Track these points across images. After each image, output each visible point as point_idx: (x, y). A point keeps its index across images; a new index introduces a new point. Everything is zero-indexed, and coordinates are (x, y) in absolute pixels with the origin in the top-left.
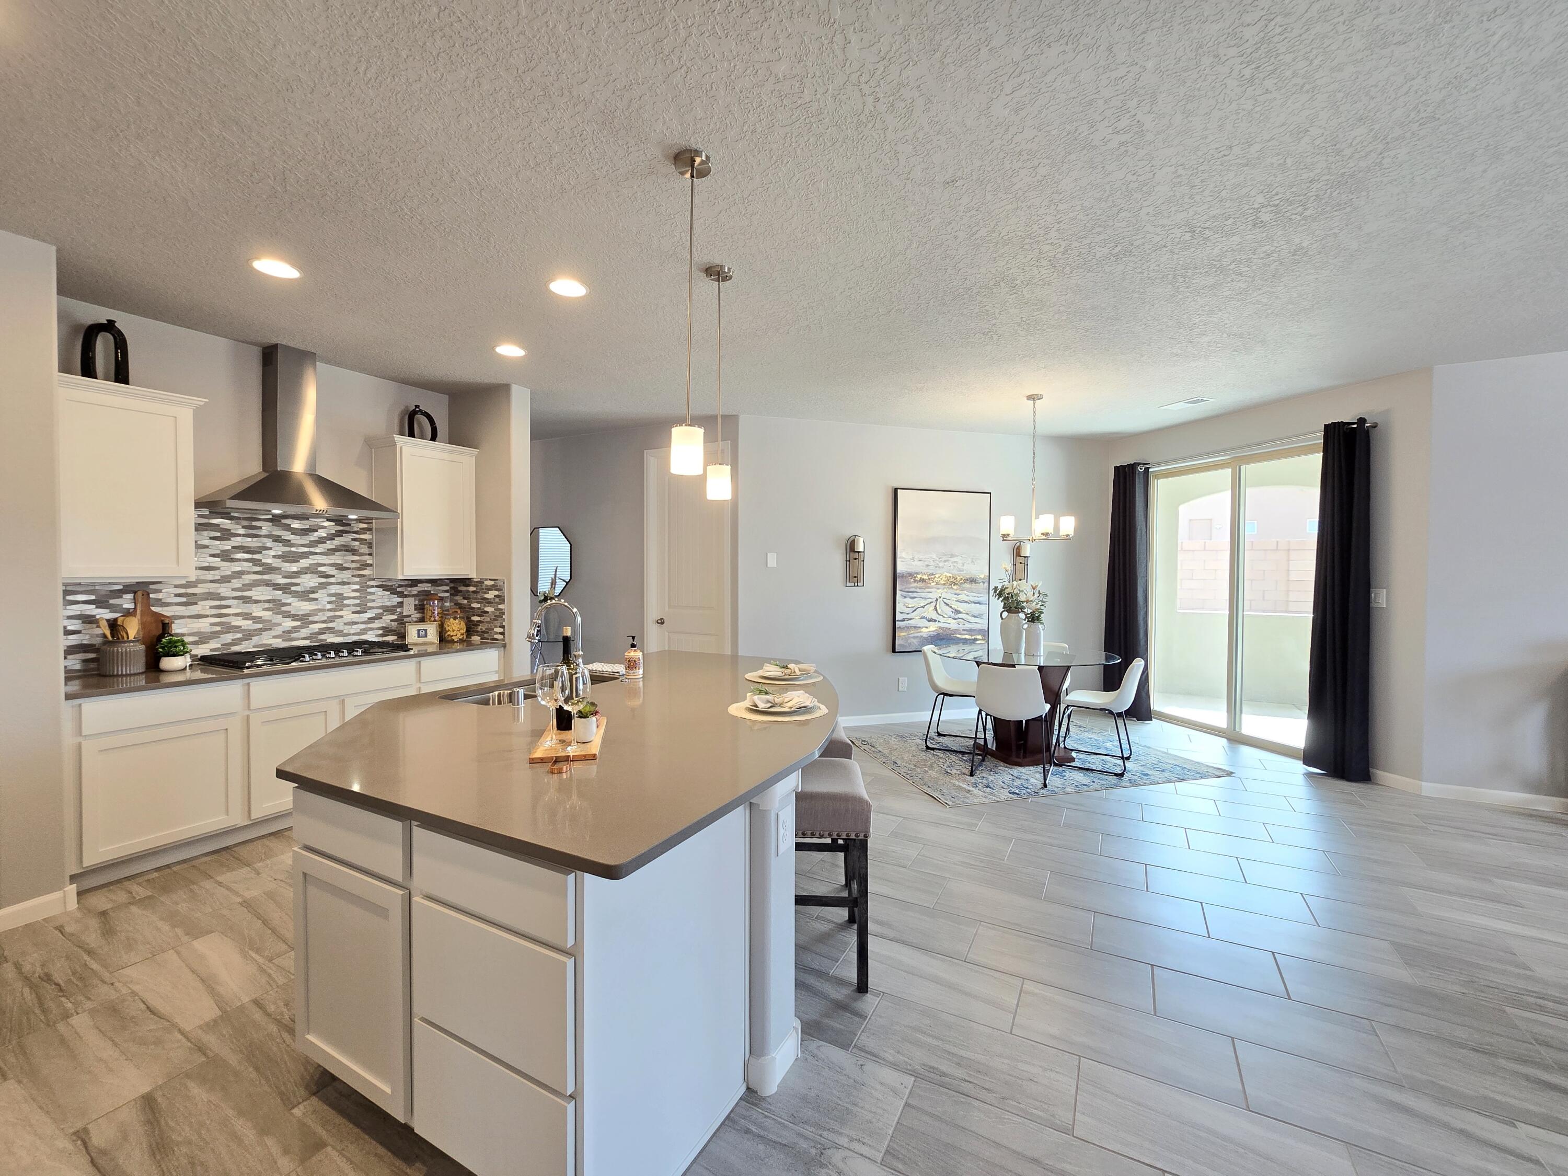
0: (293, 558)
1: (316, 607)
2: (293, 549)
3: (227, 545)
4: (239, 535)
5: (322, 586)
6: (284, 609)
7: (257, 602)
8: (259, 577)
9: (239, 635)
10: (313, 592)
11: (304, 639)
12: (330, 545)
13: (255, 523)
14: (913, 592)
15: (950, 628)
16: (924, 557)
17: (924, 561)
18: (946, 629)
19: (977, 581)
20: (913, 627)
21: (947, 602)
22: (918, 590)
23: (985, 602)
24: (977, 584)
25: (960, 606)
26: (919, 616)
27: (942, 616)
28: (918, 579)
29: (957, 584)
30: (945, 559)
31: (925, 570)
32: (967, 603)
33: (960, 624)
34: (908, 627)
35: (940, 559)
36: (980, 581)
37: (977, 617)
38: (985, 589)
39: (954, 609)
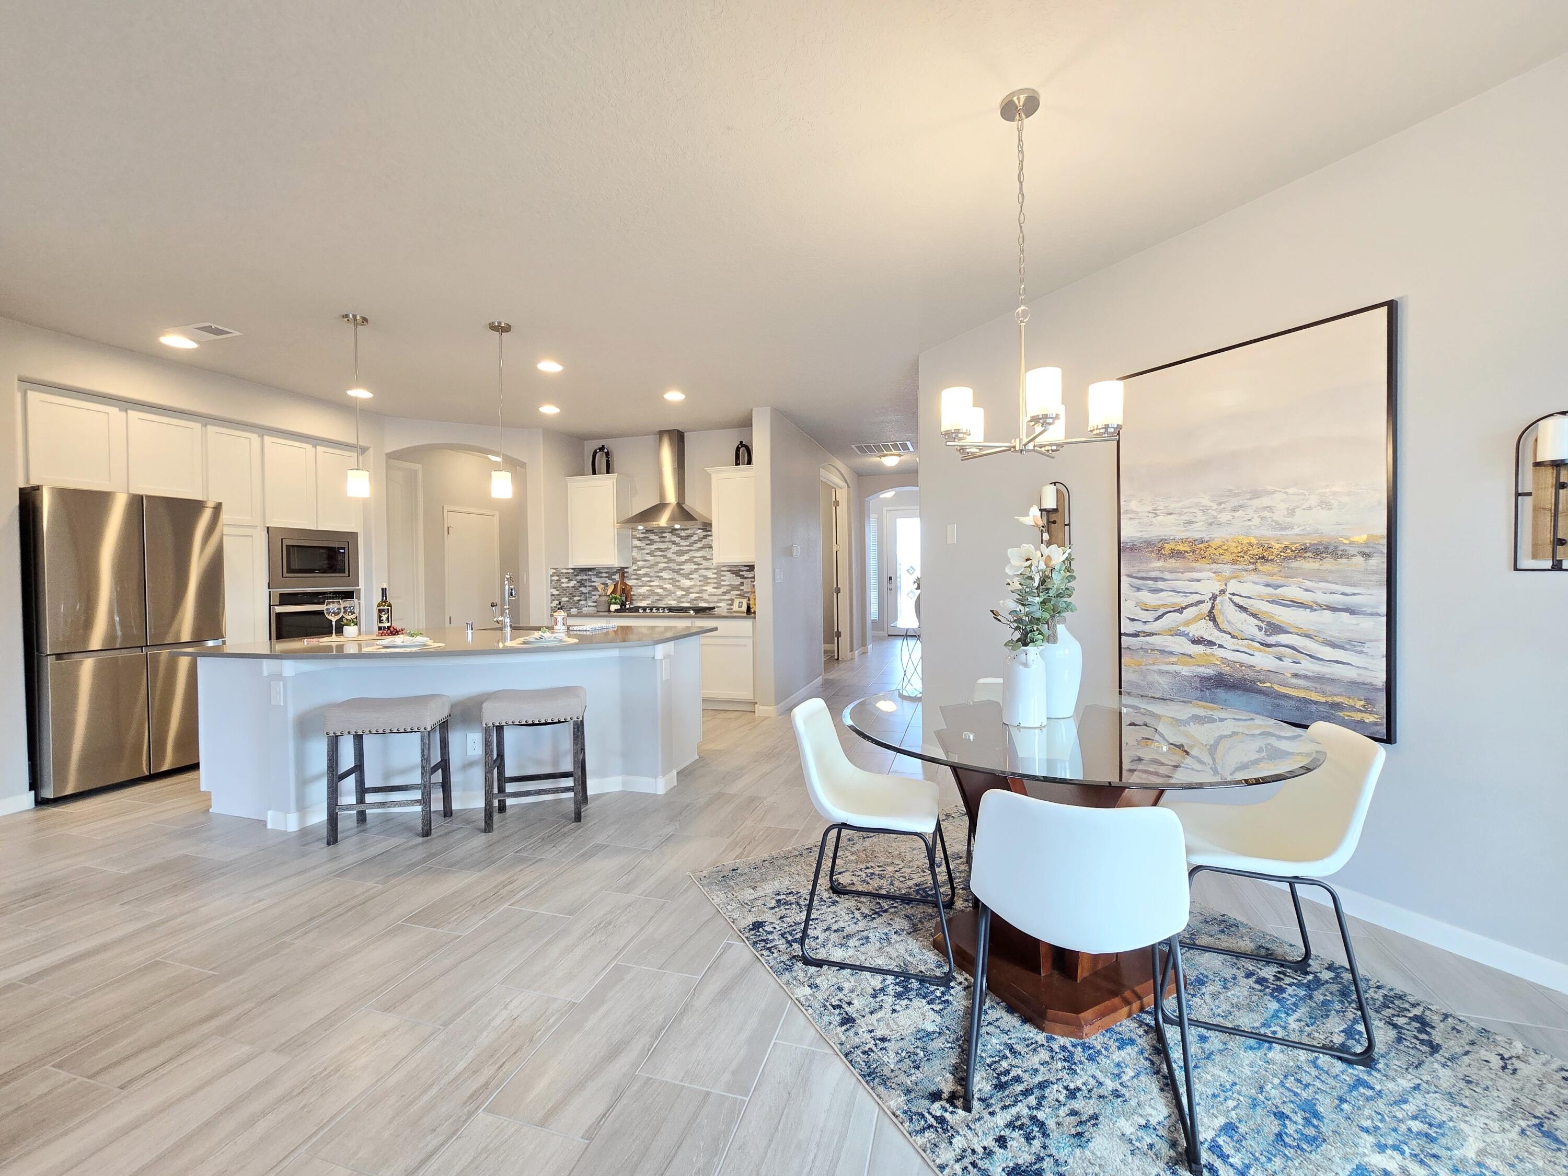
0: (680, 553)
1: (692, 583)
2: (682, 548)
3: (653, 547)
4: (657, 542)
5: (696, 570)
6: (677, 584)
7: (665, 579)
8: (666, 565)
9: (658, 598)
10: (691, 574)
11: (688, 602)
12: (699, 545)
13: (664, 535)
14: (1155, 579)
15: (1252, 666)
16: (1180, 505)
17: (1179, 514)
18: (1241, 666)
19: (1340, 553)
20: (1158, 650)
21: (1241, 604)
22: (1167, 575)
23: (1375, 610)
24: (1344, 561)
25: (1283, 615)
26: (1170, 630)
27: (1230, 634)
28: (1166, 552)
29: (1271, 560)
30: (1236, 504)
31: (1184, 531)
32: (1309, 608)
33: (1283, 659)
34: (1146, 650)
35: (1223, 506)
36: (1352, 551)
37: (1342, 648)
38: (1374, 573)
39: (1263, 622)
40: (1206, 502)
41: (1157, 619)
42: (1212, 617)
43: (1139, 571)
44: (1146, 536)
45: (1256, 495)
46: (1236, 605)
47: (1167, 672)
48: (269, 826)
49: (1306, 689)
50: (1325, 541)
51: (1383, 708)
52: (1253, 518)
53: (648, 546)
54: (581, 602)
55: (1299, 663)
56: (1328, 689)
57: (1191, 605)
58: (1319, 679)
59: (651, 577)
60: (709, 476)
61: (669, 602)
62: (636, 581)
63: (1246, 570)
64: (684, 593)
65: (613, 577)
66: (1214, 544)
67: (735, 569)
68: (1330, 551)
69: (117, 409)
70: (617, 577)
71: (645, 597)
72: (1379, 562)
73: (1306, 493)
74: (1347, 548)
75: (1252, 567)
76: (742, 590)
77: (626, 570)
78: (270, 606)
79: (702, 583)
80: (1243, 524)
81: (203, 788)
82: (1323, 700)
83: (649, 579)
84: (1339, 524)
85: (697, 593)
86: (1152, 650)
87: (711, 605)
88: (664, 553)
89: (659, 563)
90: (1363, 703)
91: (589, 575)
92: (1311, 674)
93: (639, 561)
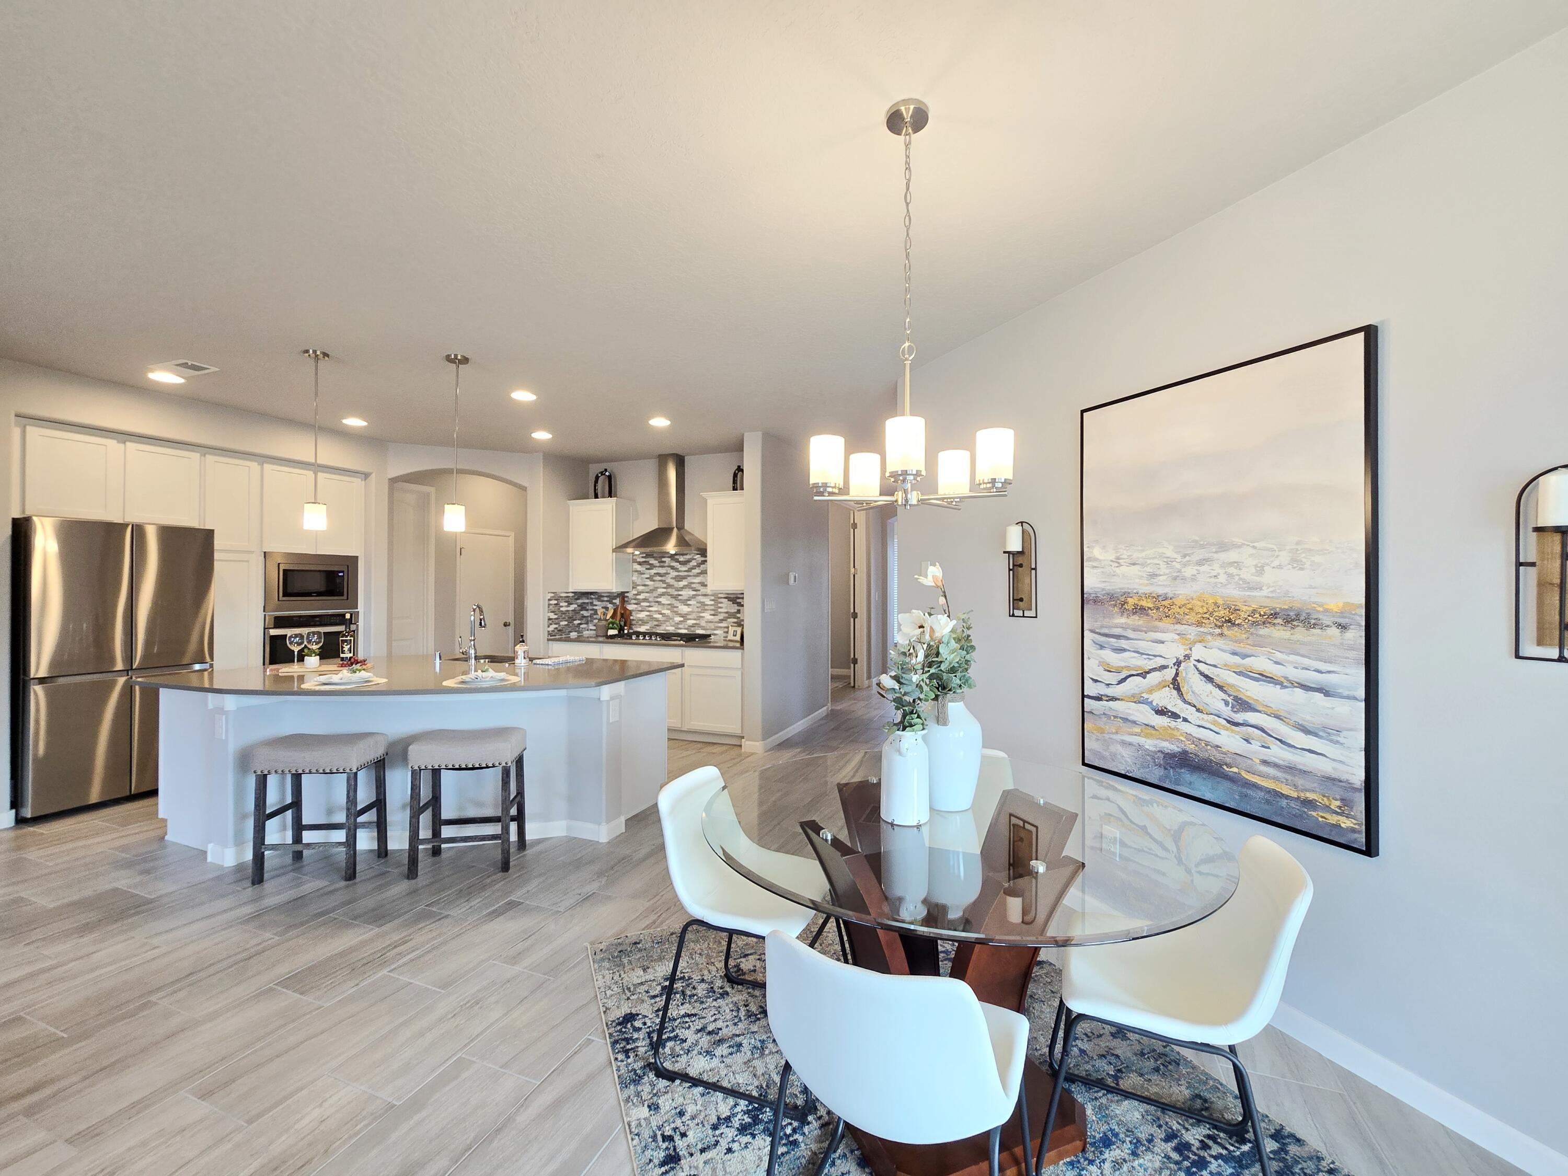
0: (679, 579)
1: (690, 610)
2: (680, 574)
3: (653, 571)
4: (657, 567)
5: (694, 596)
6: (675, 609)
7: (663, 604)
8: (664, 590)
9: (656, 623)
10: (689, 600)
11: (685, 629)
12: (697, 571)
13: (663, 559)
14: (1118, 637)
15: (1218, 746)
16: (1144, 554)
17: (1142, 565)
18: (1207, 745)
19: (1313, 621)
20: (1120, 718)
21: (1207, 672)
22: (1130, 634)
23: (1351, 693)
24: (1317, 631)
25: (1252, 690)
26: (1133, 696)
27: (1195, 706)
28: (1129, 607)
29: (1238, 625)
30: (1201, 557)
31: (1147, 585)
32: (1279, 684)
33: (1251, 741)
34: (1109, 717)
35: (1187, 558)
36: (1327, 620)
37: (1316, 735)
38: (1351, 648)
39: (1229, 696)
40: (1170, 552)
41: (1120, 682)
42: (1176, 684)
43: (1102, 627)
44: (1109, 587)
45: (1223, 547)
46: (1201, 674)
47: (1130, 744)
48: (209, 859)
49: (1276, 779)
50: (1297, 605)
51: (1361, 812)
52: (1219, 574)
53: (648, 571)
54: (581, 626)
55: (1268, 748)
56: (1300, 782)
57: (1154, 670)
58: (1290, 769)
59: (649, 602)
60: (705, 501)
61: (667, 628)
62: (636, 606)
63: (1212, 634)
64: (682, 619)
65: (614, 601)
66: (1179, 602)
67: (732, 596)
68: (1302, 618)
69: (115, 441)
70: (617, 601)
71: (644, 622)
72: (1357, 636)
73: (1275, 548)
74: (1321, 617)
75: (1218, 631)
76: (739, 618)
77: (626, 594)
78: (265, 629)
79: (700, 610)
80: (1209, 580)
81: (161, 815)
82: (1295, 795)
83: (648, 604)
84: (1311, 587)
85: (695, 619)
86: (1115, 717)
87: (708, 633)
88: (663, 578)
89: (658, 588)
90: (1338, 803)
91: (592, 599)
92: (1281, 762)
93: (639, 585)
